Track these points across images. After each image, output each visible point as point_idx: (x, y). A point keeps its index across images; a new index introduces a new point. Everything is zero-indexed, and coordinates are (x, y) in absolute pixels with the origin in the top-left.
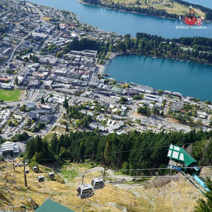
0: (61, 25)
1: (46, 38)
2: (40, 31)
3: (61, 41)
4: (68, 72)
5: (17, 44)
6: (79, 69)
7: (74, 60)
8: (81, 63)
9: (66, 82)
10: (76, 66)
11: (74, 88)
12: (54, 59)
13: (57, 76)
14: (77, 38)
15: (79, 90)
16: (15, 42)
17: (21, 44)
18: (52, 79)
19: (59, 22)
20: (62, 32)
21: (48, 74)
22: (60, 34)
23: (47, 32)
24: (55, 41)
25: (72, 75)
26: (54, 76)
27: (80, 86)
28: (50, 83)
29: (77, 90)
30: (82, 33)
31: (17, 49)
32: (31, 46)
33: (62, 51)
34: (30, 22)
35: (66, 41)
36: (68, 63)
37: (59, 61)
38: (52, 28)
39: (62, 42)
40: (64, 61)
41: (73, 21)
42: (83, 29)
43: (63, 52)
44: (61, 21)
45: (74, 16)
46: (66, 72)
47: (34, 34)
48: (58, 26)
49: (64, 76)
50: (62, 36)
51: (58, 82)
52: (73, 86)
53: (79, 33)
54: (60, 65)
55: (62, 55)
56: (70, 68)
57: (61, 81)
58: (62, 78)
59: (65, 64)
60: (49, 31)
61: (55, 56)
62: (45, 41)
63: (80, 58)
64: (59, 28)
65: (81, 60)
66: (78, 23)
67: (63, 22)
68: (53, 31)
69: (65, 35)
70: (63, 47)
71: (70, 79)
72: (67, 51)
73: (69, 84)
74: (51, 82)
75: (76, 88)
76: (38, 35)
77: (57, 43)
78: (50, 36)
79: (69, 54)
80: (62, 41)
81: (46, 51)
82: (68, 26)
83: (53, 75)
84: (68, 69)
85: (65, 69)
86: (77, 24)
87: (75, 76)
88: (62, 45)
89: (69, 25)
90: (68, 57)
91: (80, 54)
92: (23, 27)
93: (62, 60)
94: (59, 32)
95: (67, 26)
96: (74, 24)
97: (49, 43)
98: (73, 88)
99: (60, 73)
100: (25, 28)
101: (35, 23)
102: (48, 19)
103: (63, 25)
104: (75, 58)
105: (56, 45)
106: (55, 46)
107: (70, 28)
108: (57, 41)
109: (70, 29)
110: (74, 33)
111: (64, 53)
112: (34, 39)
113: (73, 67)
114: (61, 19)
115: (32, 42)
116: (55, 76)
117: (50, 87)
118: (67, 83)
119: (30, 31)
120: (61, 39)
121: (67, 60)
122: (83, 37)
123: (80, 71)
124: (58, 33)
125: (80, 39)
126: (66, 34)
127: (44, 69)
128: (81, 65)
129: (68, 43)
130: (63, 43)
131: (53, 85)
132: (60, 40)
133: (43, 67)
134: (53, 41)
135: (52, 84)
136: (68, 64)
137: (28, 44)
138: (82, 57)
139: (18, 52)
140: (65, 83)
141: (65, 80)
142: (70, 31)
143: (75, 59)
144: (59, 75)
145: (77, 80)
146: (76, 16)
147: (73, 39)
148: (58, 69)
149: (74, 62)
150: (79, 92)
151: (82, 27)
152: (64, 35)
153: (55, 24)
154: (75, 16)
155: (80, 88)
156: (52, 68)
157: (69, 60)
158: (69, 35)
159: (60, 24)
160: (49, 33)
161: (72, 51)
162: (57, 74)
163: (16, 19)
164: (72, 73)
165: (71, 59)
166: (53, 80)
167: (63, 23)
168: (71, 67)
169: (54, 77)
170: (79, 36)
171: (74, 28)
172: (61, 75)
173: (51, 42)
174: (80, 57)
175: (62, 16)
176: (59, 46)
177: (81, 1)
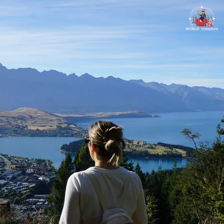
0: (28, 171)
1: (5, 185)
3: (24, 186)
7: (34, 204)
8: (43, 206)
19: (28, 168)
20: (27, 177)
23: (8, 178)
24: (15, 187)
30: (53, 176)
33: (22, 197)
35: (30, 185)
36: (26, 208)
37: (15, 208)
38: (16, 174)
40: (22, 207)
44: (31, 167)
48: (25, 171)
50: (26, 181)
53: (49, 177)
60: (10, 177)
62: (2, 187)
65: (45, 203)
68: (17, 177)
69: (31, 179)
70: (25, 192)
72: (29, 197)
77: (18, 189)
78: (11, 182)
79: (31, 199)
84: (24, 215)
88: (24, 190)
90: (28, 202)
91: (45, 198)
94: (24, 177)
95: (36, 171)
97: (7, 189)
102: (15, 166)
103: (32, 170)
104: (38, 202)
105: (16, 190)
106: (15, 192)
107: (40, 172)
108: (19, 186)
109: (39, 174)
110: (42, 177)
111: (24, 198)
120: (25, 184)
121: (25, 206)
124: (22, 179)
129: (32, 187)
130: (25, 188)
134: (13, 186)
136: (25, 210)
142: (37, 176)
143: (36, 204)
152: (29, 180)
157: (28, 205)
158: (37, 179)
160: (10, 180)
161: (35, 196)
165: (31, 204)
168: (29, 212)
170: (48, 180)
171: (44, 173)
173: (10, 187)
174: (44, 201)
176: (19, 191)
177: (62, 151)
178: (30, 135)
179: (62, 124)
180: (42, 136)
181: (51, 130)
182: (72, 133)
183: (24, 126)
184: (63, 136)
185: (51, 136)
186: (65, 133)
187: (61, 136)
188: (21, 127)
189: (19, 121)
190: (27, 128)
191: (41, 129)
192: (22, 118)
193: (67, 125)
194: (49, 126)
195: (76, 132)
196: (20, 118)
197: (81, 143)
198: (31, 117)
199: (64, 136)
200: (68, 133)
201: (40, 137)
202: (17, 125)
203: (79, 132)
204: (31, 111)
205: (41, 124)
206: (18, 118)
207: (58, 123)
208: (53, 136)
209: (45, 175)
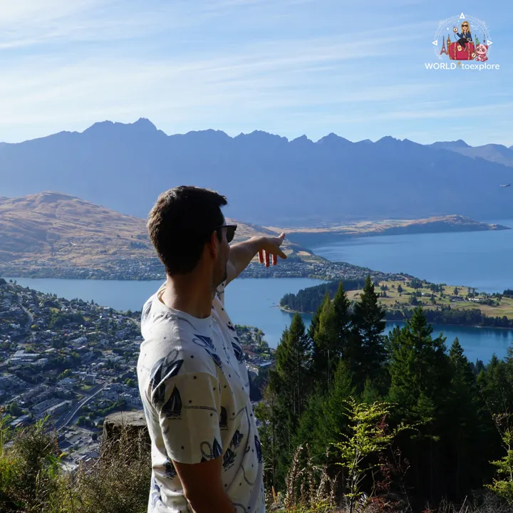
5: (89, 393)
16: (87, 387)
17: (100, 392)
30: (266, 362)
31: (88, 402)
32: (125, 395)
53: (258, 364)
92: (120, 357)
100: (123, 359)
115: (131, 385)
137: (120, 391)
139: (89, 411)
163: (108, 341)
170: (256, 370)
171: (247, 355)
177: (283, 309)
182: (303, 269)
184: (284, 277)
185: (259, 276)
186: (289, 270)
187: (279, 277)
193: (291, 251)
195: (312, 267)
197: (323, 292)
199: (287, 276)
200: (295, 270)
203: (319, 266)
208: (263, 276)
209: (251, 361)
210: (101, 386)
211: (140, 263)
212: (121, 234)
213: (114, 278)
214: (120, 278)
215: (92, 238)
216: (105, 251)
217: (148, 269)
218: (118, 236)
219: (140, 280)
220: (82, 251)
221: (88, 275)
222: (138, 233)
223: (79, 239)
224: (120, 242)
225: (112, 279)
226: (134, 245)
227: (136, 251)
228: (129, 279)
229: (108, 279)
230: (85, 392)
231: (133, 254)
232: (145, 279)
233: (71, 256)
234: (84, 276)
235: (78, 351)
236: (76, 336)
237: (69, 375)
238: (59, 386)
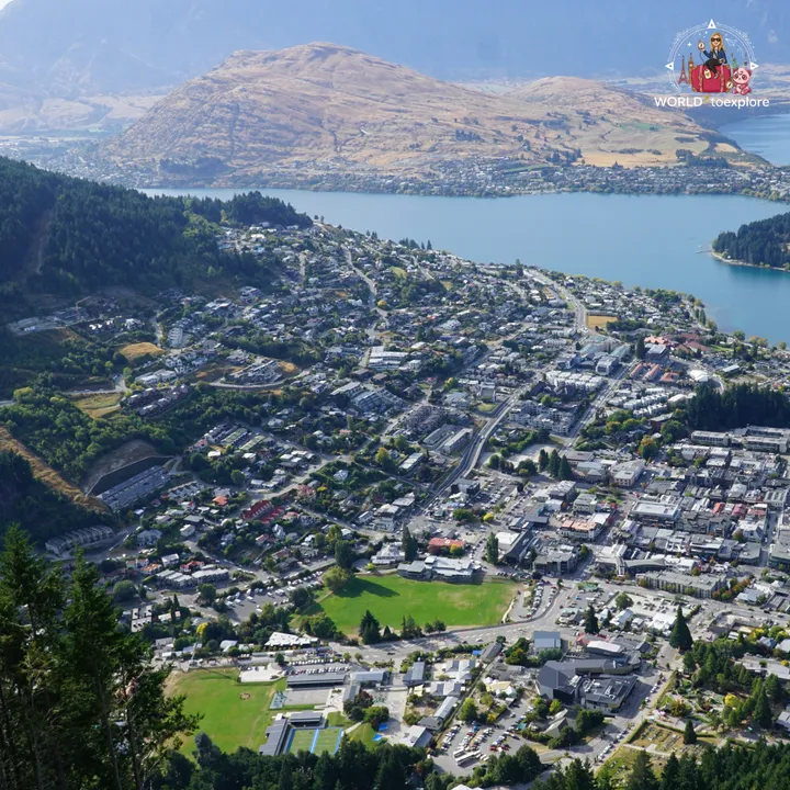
0: (649, 342)
1: (599, 390)
2: (577, 366)
3: (652, 397)
4: (683, 509)
5: (494, 415)
6: (724, 499)
7: (703, 465)
8: (730, 475)
9: (679, 550)
10: (713, 488)
11: (708, 571)
12: (629, 464)
13: (645, 529)
14: (711, 384)
15: (727, 577)
16: (487, 407)
17: (507, 415)
18: (625, 539)
19: (642, 330)
20: (655, 367)
21: (610, 522)
22: (648, 374)
23: (602, 369)
24: (629, 399)
25: (701, 523)
26: (633, 527)
27: (734, 562)
28: (618, 554)
29: (723, 577)
30: (730, 365)
31: (494, 430)
32: (543, 419)
33: (657, 435)
34: (539, 336)
35: (670, 396)
36: (683, 477)
37: (649, 472)
38: (618, 352)
39: (657, 402)
40: (669, 469)
41: (693, 326)
42: (731, 350)
43: (660, 439)
44: (649, 327)
45: (696, 308)
46: (676, 512)
47: (555, 377)
48: (642, 344)
49: (670, 528)
50: (655, 380)
51: (645, 551)
52: (704, 563)
53: (718, 367)
54: (653, 486)
55: (659, 447)
56: (692, 496)
57: (657, 544)
58: (663, 533)
59: (673, 480)
60: (607, 363)
61: (631, 452)
62: (594, 399)
63: (729, 459)
64: (643, 353)
65: (732, 464)
66: (712, 333)
67: (658, 330)
68: (624, 364)
69: (666, 374)
70: (662, 418)
71: (693, 536)
72: (677, 435)
73: (691, 557)
74: (622, 548)
75: (718, 569)
76: (567, 378)
77: (639, 407)
78: (612, 382)
79: (684, 443)
80: (655, 398)
81: (600, 435)
82: (676, 346)
83: (627, 524)
84: (685, 501)
85: (672, 499)
86: (709, 337)
87: (712, 524)
88: (658, 413)
89: (681, 341)
90: (681, 456)
91: (725, 442)
92: (515, 354)
93: (659, 468)
94: (645, 365)
95: (672, 343)
96: (699, 334)
97: (609, 405)
98: (704, 573)
99: (653, 517)
100: (522, 357)
101: (556, 337)
102: (603, 321)
103: (660, 339)
104: (709, 457)
105: (635, 412)
106: (633, 416)
107: (685, 349)
108: (639, 397)
109: (683, 355)
110: (698, 368)
111: (665, 440)
112: (553, 394)
113: (703, 493)
114: (650, 321)
115: (548, 404)
116: (635, 529)
117: (618, 569)
118: (683, 551)
119: (540, 367)
120: (655, 390)
121: (677, 467)
122: (732, 380)
123: (729, 507)
124: (642, 372)
125: (722, 389)
126: (669, 371)
127: (594, 502)
128: (732, 483)
129: (681, 404)
130: (660, 406)
131: (627, 561)
132: (649, 394)
133: (588, 496)
134: (624, 398)
135: (626, 556)
136: (681, 480)
137: (534, 413)
138: (733, 452)
139: (498, 444)
140: (673, 554)
141: (673, 540)
142: (684, 362)
143: (708, 463)
144: (650, 524)
145: (719, 539)
146: (703, 306)
147: (698, 389)
148: (645, 499)
149: (705, 474)
150: (729, 586)
151: (729, 347)
152: (663, 378)
153: (629, 339)
154: (700, 309)
155: (734, 570)
156: (622, 499)
157: (686, 466)
158: (683, 375)
159: (647, 340)
160: (607, 373)
161: (696, 433)
162: (644, 520)
163: (489, 326)
164: (698, 514)
165: (692, 462)
166: (628, 541)
167: (658, 335)
168: (694, 492)
169: (633, 532)
170: (718, 378)
171: (699, 351)
172: (660, 521)
173: (616, 401)
174: (727, 453)
175: (655, 309)
176: (645, 415)
177: (720, 256)
178: (598, 189)
179: (691, 140)
180: (636, 191)
181: (662, 167)
182: (733, 180)
183: (571, 151)
184: (703, 193)
185: (664, 191)
186: (710, 182)
187: (696, 193)
188: (563, 157)
189: (552, 134)
190: (580, 159)
191: (628, 162)
192: (559, 123)
193: (706, 145)
194: (649, 151)
195: (746, 176)
196: (552, 123)
198: (587, 119)
199: (707, 192)
200: (719, 182)
201: (629, 193)
202: (550, 149)
203: (757, 175)
204: (581, 92)
205: (621, 142)
206: (545, 124)
207: (677, 139)
208: (669, 192)
209: (705, 361)
210: (504, 404)
211: (477, 168)
212: (439, 115)
213: (440, 194)
214: (449, 193)
215: (395, 123)
216: (418, 146)
217: (490, 177)
218: (435, 120)
219: (480, 196)
220: (381, 145)
221: (398, 187)
222: (465, 112)
223: (375, 125)
224: (438, 130)
225: (436, 195)
226: (460, 135)
227: (465, 145)
228: (462, 195)
229: (431, 194)
230: (485, 414)
231: (462, 151)
232: (488, 195)
233: (366, 152)
234: (393, 189)
235: (456, 347)
236: (443, 319)
237: (455, 385)
238: (447, 405)
